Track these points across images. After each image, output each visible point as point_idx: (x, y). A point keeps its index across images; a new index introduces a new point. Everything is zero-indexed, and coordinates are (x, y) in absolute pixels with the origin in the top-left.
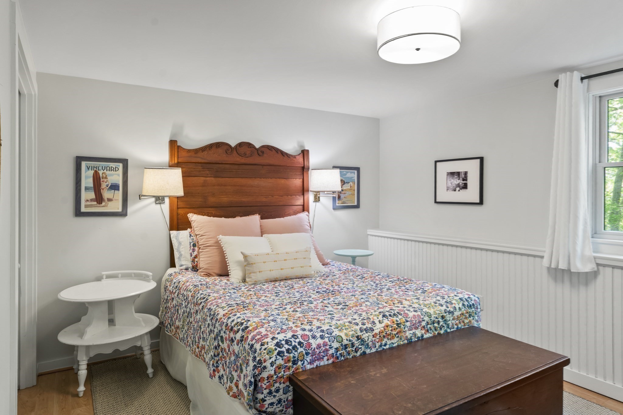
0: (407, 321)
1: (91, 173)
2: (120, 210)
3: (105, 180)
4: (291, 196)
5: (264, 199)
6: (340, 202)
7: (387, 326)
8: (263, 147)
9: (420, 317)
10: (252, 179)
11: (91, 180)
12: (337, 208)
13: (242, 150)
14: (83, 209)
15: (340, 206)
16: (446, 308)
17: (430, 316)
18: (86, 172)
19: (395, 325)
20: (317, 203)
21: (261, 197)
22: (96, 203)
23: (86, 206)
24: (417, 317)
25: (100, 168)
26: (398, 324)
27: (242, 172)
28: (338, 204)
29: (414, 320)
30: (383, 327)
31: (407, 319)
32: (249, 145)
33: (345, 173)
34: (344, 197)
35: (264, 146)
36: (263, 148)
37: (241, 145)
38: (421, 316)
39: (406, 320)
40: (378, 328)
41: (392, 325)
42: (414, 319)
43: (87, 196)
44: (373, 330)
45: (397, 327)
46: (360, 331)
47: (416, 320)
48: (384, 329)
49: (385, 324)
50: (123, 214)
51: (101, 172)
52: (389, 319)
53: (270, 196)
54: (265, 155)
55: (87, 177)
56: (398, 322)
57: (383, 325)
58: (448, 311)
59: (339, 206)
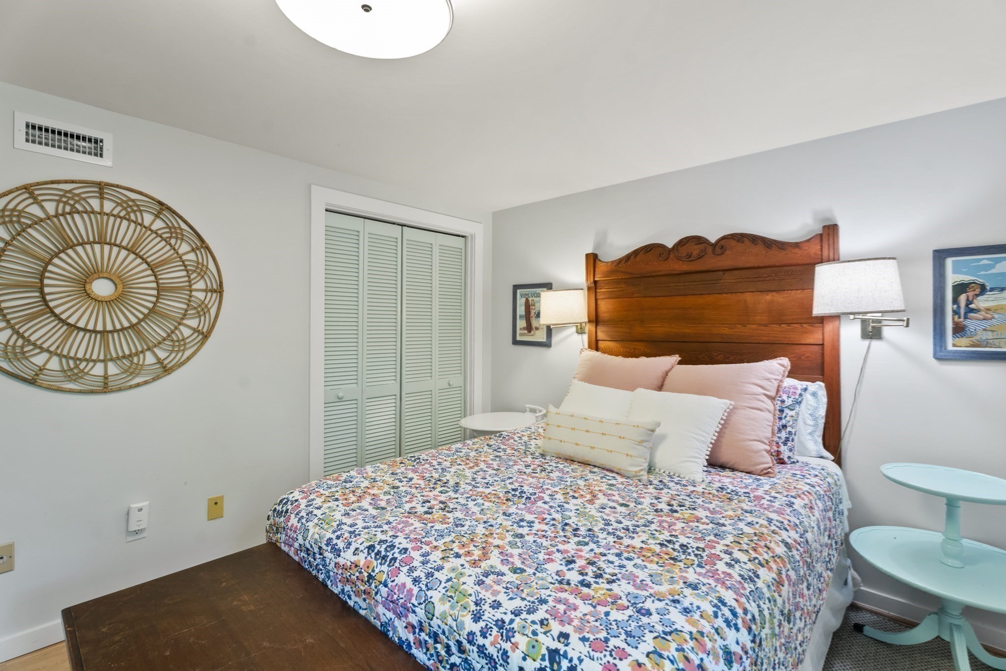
0: (386, 586)
1: (524, 300)
2: (545, 340)
3: (533, 307)
4: (789, 326)
5: (725, 331)
6: (964, 341)
7: (356, 566)
8: (724, 238)
9: (410, 599)
10: (703, 296)
11: (523, 308)
12: (949, 357)
13: (683, 251)
14: (519, 338)
15: (964, 352)
16: (478, 634)
17: (430, 615)
18: (520, 299)
19: (366, 574)
20: (875, 343)
21: (719, 327)
22: (526, 332)
23: (521, 335)
24: (405, 593)
25: (530, 295)
26: (370, 577)
27: (686, 285)
28: (954, 345)
29: (397, 593)
30: (352, 563)
31: (389, 580)
32: (698, 240)
33: (986, 262)
34: (985, 330)
35: (724, 236)
36: (725, 240)
37: (684, 242)
38: (414, 598)
39: (386, 580)
40: (346, 558)
41: (363, 571)
42: (398, 590)
43: (521, 324)
44: (339, 556)
45: (366, 579)
46: (326, 542)
47: (401, 596)
48: (351, 566)
49: (356, 560)
50: (547, 345)
51: (530, 299)
52: (369, 558)
53: (738, 326)
54: (727, 252)
55: (521, 305)
56: (372, 573)
57: (354, 559)
58: (478, 645)
59: (956, 352)
